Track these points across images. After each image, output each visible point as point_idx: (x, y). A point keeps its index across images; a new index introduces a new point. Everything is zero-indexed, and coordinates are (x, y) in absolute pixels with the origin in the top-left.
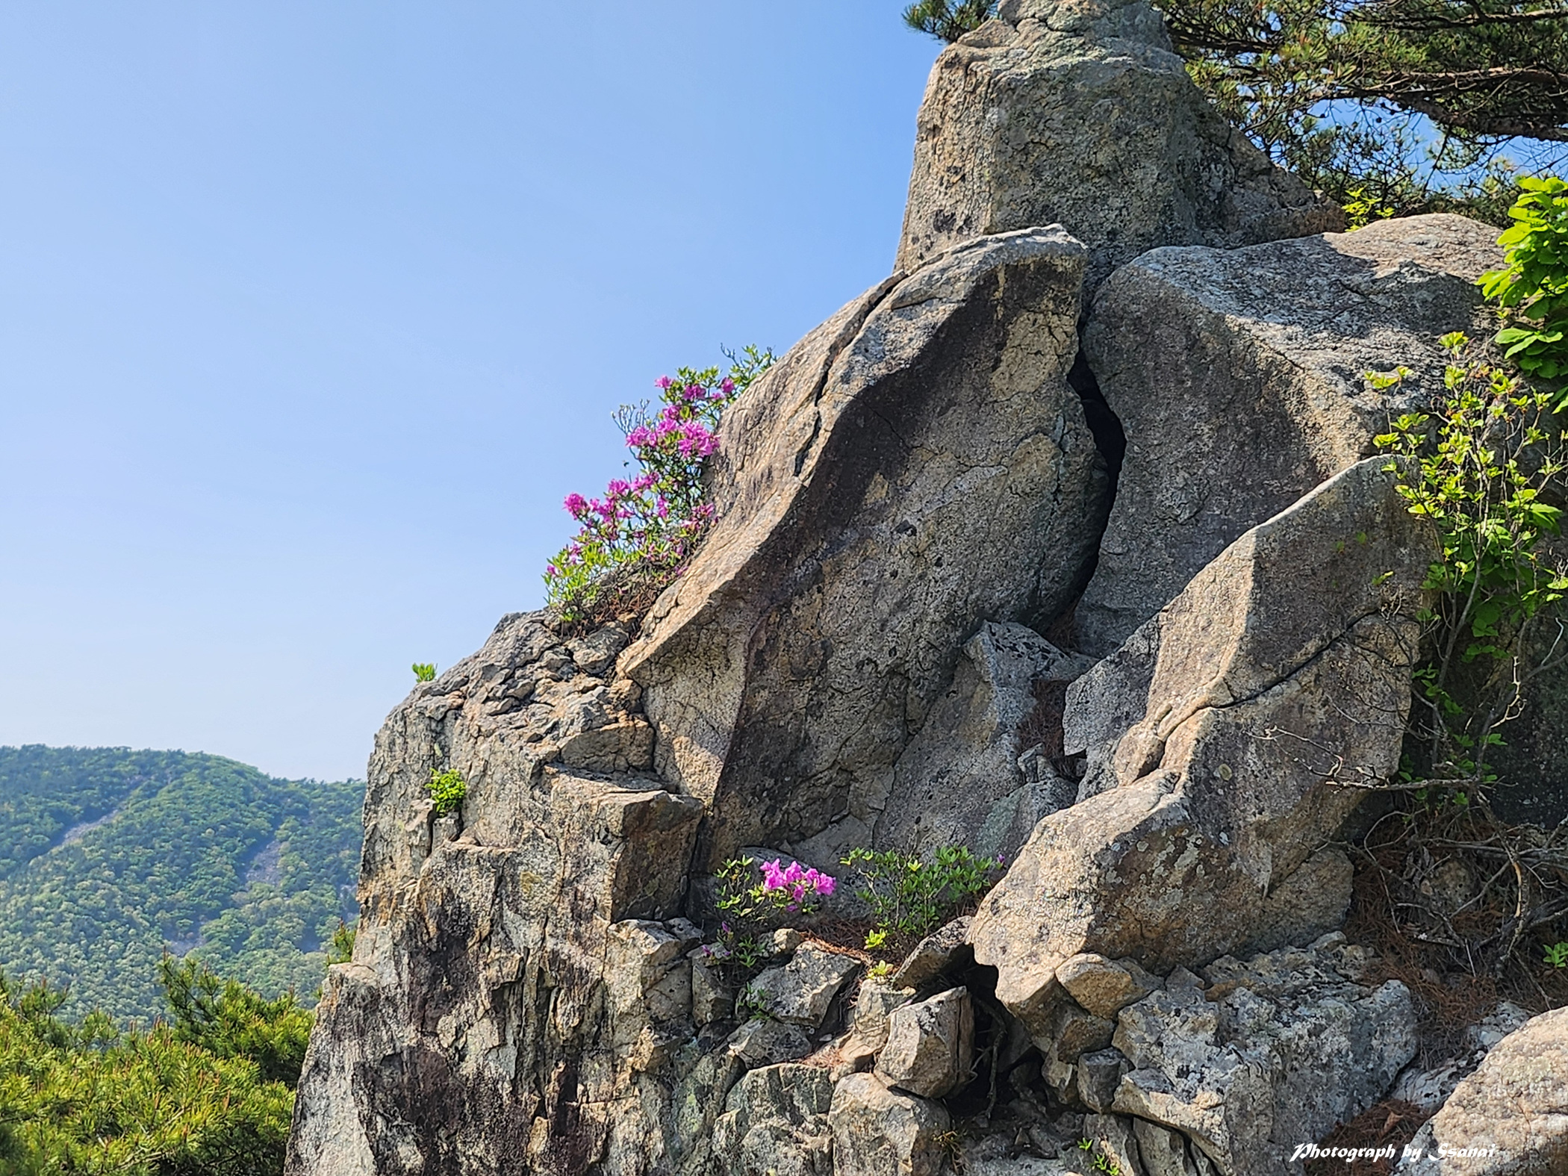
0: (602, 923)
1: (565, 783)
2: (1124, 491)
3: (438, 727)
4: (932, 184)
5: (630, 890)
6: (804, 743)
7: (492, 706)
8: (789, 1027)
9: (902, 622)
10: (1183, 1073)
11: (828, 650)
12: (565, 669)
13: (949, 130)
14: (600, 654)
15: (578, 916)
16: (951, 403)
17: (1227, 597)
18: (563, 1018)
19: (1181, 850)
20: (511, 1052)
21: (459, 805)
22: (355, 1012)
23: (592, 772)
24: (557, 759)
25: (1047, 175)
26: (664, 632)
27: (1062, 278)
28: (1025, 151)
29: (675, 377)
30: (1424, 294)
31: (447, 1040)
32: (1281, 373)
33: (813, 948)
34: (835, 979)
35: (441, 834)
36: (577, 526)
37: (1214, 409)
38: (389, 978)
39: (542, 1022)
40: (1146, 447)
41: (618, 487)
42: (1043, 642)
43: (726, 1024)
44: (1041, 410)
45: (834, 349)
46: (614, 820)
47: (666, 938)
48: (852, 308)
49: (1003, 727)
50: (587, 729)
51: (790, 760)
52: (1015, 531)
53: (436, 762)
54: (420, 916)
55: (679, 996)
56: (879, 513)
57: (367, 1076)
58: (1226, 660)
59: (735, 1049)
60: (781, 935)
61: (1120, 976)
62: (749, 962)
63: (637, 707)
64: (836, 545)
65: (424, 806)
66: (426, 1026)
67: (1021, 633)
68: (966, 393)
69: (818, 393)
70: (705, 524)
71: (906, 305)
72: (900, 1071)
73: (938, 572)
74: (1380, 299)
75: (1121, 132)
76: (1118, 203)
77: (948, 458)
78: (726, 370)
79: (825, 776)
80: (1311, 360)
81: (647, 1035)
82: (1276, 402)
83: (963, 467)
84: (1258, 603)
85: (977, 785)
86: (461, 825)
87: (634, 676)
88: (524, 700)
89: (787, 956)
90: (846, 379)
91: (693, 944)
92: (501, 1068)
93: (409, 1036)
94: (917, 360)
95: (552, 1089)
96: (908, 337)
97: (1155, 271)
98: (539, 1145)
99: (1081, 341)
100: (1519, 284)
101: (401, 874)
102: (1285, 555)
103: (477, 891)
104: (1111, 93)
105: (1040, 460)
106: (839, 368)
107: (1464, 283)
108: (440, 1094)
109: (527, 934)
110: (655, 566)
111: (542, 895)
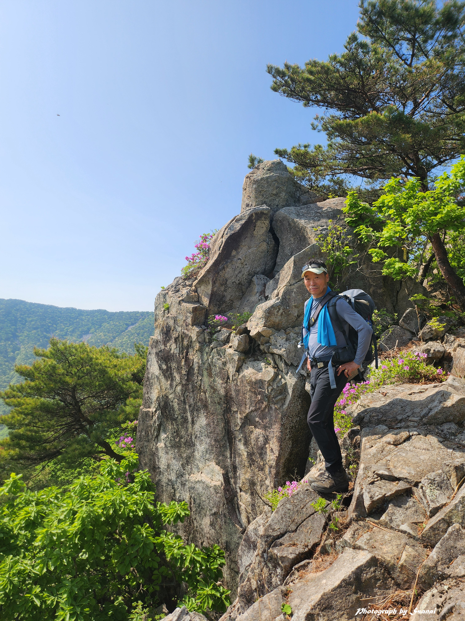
0: (190, 326)
1: (184, 304)
2: (280, 251)
3: (165, 296)
4: (245, 199)
5: (194, 321)
6: (224, 296)
7: (173, 292)
8: (220, 342)
9: (240, 275)
10: (280, 346)
11: (227, 280)
12: (185, 286)
13: (247, 189)
14: (190, 283)
15: (187, 326)
16: (246, 237)
17: (290, 268)
18: (185, 343)
19: (279, 310)
20: (178, 349)
21: (168, 309)
22: (155, 344)
23: (189, 302)
24: (183, 300)
25: (265, 196)
26: (199, 278)
27: (265, 214)
28: (260, 192)
29: (202, 235)
30: (332, 213)
31: (168, 347)
32: (303, 229)
33: (224, 329)
34: (228, 334)
35: (166, 314)
36: (188, 262)
37: (293, 235)
38: (159, 338)
39: (182, 344)
40: (283, 243)
41: (193, 254)
42: (266, 278)
43: (210, 342)
44: (264, 237)
45: (225, 229)
46: (191, 310)
47: (201, 329)
48: (229, 221)
49: (257, 292)
50: (187, 295)
51: (221, 299)
52: (260, 258)
53: (165, 302)
54: (163, 327)
55: (203, 338)
56: (234, 256)
57: (157, 354)
58: (289, 278)
59: (211, 346)
60: (219, 327)
61: (270, 331)
62: (213, 332)
63: (196, 291)
64: (227, 262)
65: (163, 309)
66: (165, 345)
67: (262, 276)
68: (249, 235)
69: (222, 237)
70: (208, 259)
71: (238, 221)
72: (235, 347)
73: (246, 266)
74: (323, 214)
75: (277, 187)
76: (278, 200)
77: (247, 247)
78: (212, 234)
79: (228, 302)
80: (308, 226)
81: (197, 344)
82: (303, 234)
83: (249, 248)
84: (294, 268)
85: (253, 302)
86: (169, 312)
87: (195, 286)
88: (178, 291)
89: (220, 331)
90: (227, 234)
91: (205, 330)
92: (177, 351)
93: (163, 347)
94: (239, 230)
95: (184, 354)
96: (238, 226)
97: (283, 212)
98: (183, 363)
99: (271, 225)
100: (350, 209)
101: (160, 321)
102: (299, 260)
103: (171, 323)
104: (275, 181)
105: (264, 246)
106: (226, 232)
107: (340, 210)
108: (168, 356)
109: (179, 329)
110: (200, 268)
111: (181, 323)
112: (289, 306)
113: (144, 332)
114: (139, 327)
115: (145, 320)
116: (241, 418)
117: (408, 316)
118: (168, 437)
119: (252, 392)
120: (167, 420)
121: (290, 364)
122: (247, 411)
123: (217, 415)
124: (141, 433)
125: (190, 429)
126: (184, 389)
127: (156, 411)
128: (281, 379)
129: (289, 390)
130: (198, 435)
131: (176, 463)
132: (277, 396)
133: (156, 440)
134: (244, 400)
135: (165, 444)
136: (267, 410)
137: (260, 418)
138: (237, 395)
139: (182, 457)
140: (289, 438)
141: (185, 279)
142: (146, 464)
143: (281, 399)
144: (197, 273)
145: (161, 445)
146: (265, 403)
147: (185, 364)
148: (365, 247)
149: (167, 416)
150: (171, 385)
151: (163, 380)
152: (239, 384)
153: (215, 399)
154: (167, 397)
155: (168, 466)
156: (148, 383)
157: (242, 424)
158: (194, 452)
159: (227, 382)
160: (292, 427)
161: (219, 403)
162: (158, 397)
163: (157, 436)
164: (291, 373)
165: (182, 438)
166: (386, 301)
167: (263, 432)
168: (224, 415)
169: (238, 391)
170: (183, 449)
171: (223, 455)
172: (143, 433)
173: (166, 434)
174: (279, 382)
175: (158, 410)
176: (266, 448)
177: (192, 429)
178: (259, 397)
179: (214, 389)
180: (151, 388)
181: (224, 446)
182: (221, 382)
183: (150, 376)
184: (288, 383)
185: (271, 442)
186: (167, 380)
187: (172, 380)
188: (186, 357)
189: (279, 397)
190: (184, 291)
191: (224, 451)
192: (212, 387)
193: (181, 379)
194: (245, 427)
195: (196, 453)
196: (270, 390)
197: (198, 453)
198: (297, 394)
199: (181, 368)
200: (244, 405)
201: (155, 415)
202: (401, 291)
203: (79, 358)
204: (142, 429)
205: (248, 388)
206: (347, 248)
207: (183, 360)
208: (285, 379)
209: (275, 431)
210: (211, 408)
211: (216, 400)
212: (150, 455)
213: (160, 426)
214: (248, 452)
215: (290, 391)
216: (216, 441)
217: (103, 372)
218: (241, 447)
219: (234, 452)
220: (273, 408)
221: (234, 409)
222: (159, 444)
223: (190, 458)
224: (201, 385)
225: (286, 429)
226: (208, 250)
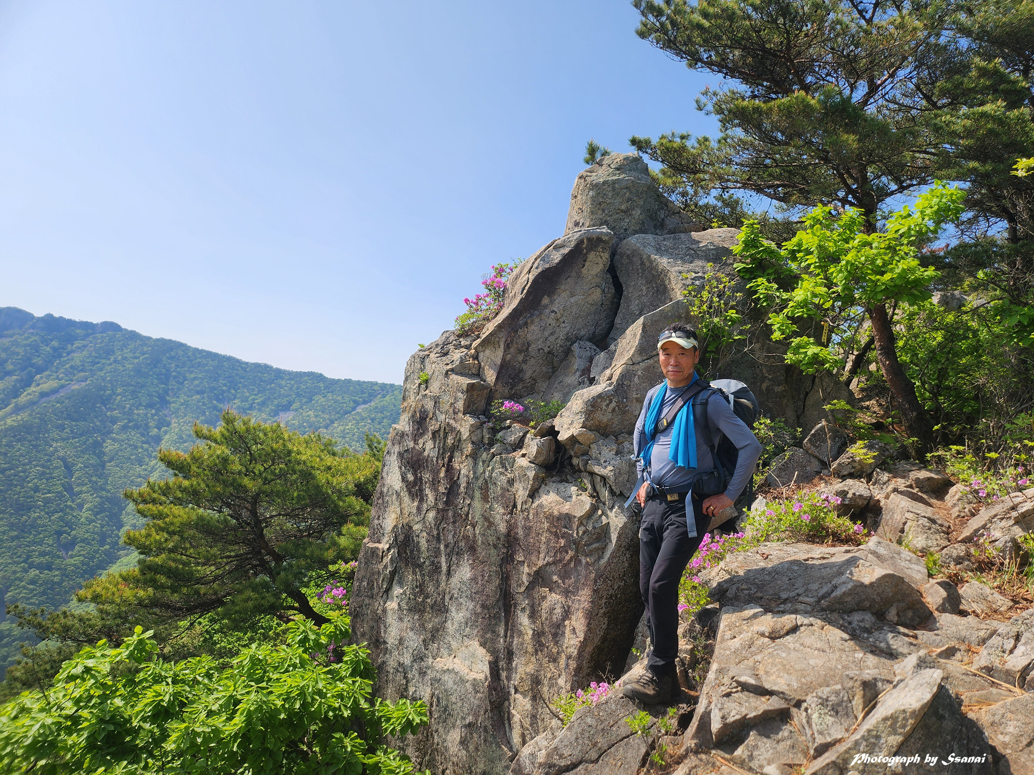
0: (461, 415)
1: (454, 377)
2: (622, 305)
3: (423, 360)
4: (574, 213)
5: (468, 406)
6: (521, 371)
7: (437, 355)
8: (507, 446)
9: (552, 339)
10: (605, 462)
11: (529, 345)
12: (458, 346)
13: (579, 197)
14: (468, 343)
15: (455, 413)
16: (569, 277)
17: (635, 335)
18: (450, 441)
19: (611, 402)
20: (437, 450)
21: (427, 382)
22: (398, 438)
23: (461, 374)
24: (452, 370)
25: (606, 212)
26: (484, 336)
27: (604, 242)
28: (600, 204)
29: (496, 266)
30: (714, 252)
31: (421, 446)
32: (664, 273)
33: (517, 426)
34: (521, 434)
35: (421, 389)
36: (468, 308)
37: (647, 282)
38: (407, 429)
39: (445, 442)
40: (628, 293)
41: (478, 296)
42: (595, 347)
43: (491, 444)
44: (598, 280)
45: (536, 259)
46: (465, 387)
47: (477, 420)
48: (543, 248)
49: (578, 370)
50: (461, 362)
51: (517, 375)
52: (588, 315)
53: (422, 370)
54: (415, 412)
55: (479, 436)
56: (546, 307)
57: (401, 455)
58: (631, 352)
59: (492, 451)
60: (508, 421)
61: (591, 435)
62: (498, 428)
63: (476, 357)
64: (532, 315)
65: (417, 382)
66: (416, 442)
67: (589, 344)
68: (574, 274)
69: (529, 272)
70: (501, 307)
71: (557, 248)
72: (532, 457)
73: (564, 325)
74: (699, 253)
75: (629, 200)
76: (627, 221)
77: (568, 292)
78: (512, 265)
79: (528, 381)
80: (673, 269)
81: (470, 445)
82: (663, 281)
83: (572, 295)
84: (642, 337)
85: (569, 385)
86: (427, 387)
87: (475, 349)
88: (446, 354)
89: (509, 427)
90: (537, 268)
91: (485, 423)
92: (434, 454)
93: (411, 444)
94: (558, 264)
95: (446, 460)
96: (557, 257)
97: (634, 241)
98: (442, 475)
99: (612, 261)
100: (743, 250)
101: (412, 400)
102: (652, 324)
103: (429, 405)
104: (626, 188)
105: (597, 295)
106: (536, 265)
107: (727, 249)
108: (418, 460)
109: (442, 417)
110: (487, 319)
111: (445, 407)
112: (626, 398)
113: (383, 418)
114: (376, 408)
115: (387, 398)
116: (529, 574)
117: (819, 434)
118: (404, 593)
119: (551, 532)
120: (407, 565)
121: (618, 492)
122: (540, 563)
123: (490, 565)
124: (361, 583)
125: (443, 584)
126: (440, 517)
127: (389, 549)
128: (600, 516)
129: (612, 535)
130: (456, 595)
131: (414, 637)
132: (592, 544)
133: (385, 597)
134: (537, 544)
135: (399, 605)
136: (572, 565)
137: (560, 577)
138: (527, 535)
139: (425, 629)
140: (604, 614)
141: (459, 336)
142: (363, 635)
143: (597, 549)
144: (480, 328)
145: (392, 605)
146: (571, 553)
147: (446, 476)
148: (762, 313)
149: (406, 560)
150: (419, 509)
151: (406, 499)
152: (531, 517)
153: (490, 539)
154: (411, 528)
155: (401, 641)
156: (380, 501)
157: (530, 583)
158: (445, 622)
159: (511, 513)
160: (611, 596)
161: (495, 546)
162: (395, 526)
163: (388, 590)
164: (619, 507)
165: (427, 597)
166: (787, 406)
167: (563, 600)
168: (501, 566)
169: (528, 529)
170: (427, 616)
171: (494, 632)
172: (365, 583)
173: (402, 587)
174: (597, 521)
175: (394, 547)
176: (565, 626)
177: (446, 585)
178: (562, 542)
179: (489, 522)
180: (385, 511)
181: (496, 617)
182: (502, 511)
183: (385, 490)
184: (611, 524)
185: (574, 618)
186: (413, 500)
187: (422, 501)
188: (448, 465)
189: (595, 545)
190: (456, 355)
191: (496, 624)
192: (486, 519)
193: (436, 499)
194: (533, 589)
195: (449, 624)
196: (581, 533)
197: (453, 624)
198: (624, 544)
199: (439, 482)
200: (535, 553)
201: (387, 555)
202: (812, 393)
203: (269, 450)
204: (364, 577)
205: (546, 525)
206: (732, 313)
207: (443, 469)
208: (607, 517)
209: (583, 599)
210: (482, 553)
211: (492, 539)
212: (372, 619)
213: (393, 573)
214: (534, 630)
215: (614, 537)
216: (483, 606)
217: (307, 476)
218: (524, 620)
219: (511, 628)
220: (584, 561)
221: (520, 557)
222: (388, 603)
223: (438, 630)
224: (468, 513)
225: (601, 598)
226: (503, 291)
